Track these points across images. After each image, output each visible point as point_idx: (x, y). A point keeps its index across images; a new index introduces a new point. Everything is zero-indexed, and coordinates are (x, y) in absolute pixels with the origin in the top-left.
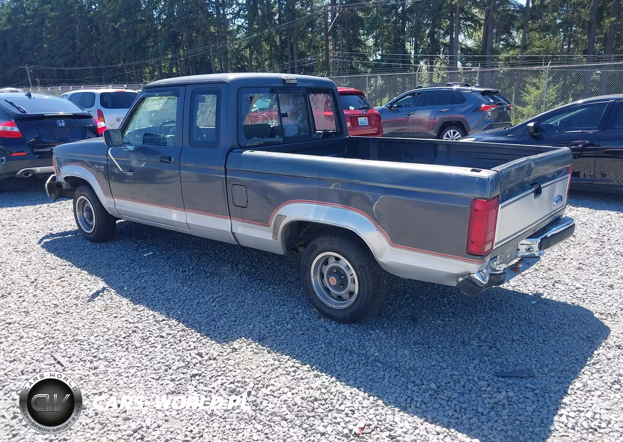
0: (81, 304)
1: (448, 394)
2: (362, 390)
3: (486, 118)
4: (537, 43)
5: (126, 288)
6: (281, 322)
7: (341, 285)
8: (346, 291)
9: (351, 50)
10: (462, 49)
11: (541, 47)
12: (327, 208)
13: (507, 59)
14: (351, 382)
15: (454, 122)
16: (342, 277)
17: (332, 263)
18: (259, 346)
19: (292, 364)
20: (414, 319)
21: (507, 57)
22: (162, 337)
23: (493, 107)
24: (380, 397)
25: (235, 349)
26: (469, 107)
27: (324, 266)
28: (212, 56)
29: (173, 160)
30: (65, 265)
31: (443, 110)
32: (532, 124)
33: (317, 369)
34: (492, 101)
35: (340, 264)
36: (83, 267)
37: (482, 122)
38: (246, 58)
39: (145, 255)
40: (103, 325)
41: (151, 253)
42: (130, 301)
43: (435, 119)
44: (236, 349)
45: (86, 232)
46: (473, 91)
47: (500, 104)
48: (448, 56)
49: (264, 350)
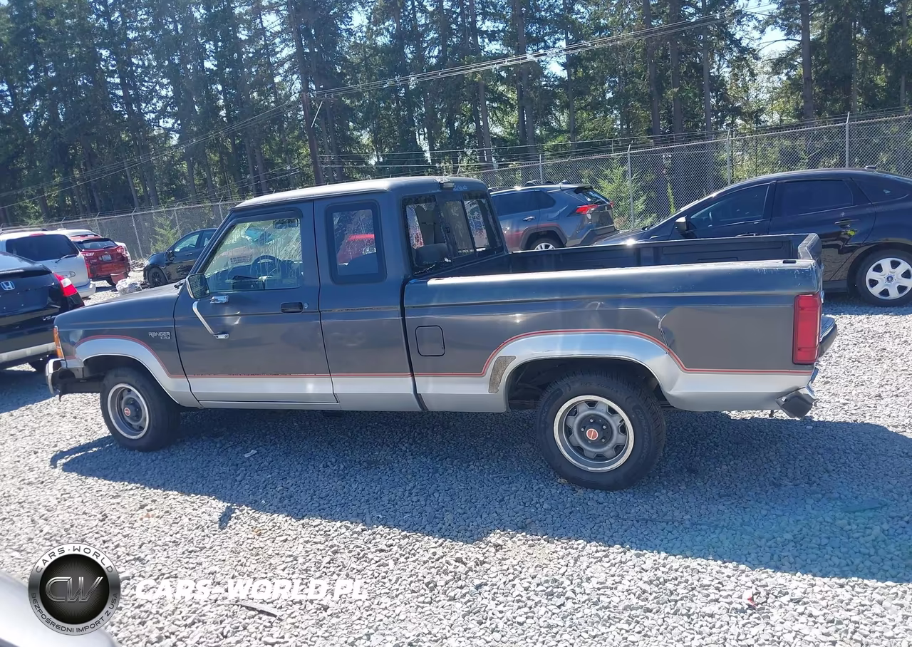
0: (214, 535)
1: (816, 541)
2: (711, 558)
3: (586, 222)
4: (588, 125)
5: (263, 502)
6: (529, 503)
7: (602, 438)
8: (610, 445)
9: (339, 152)
10: (493, 139)
11: (594, 129)
12: (581, 335)
13: (555, 148)
14: (688, 553)
15: (543, 233)
16: (604, 427)
17: (584, 411)
18: (528, 536)
19: (594, 549)
20: (692, 471)
21: (554, 146)
22: (382, 551)
23: (592, 207)
24: (739, 562)
25: (499, 545)
26: (561, 210)
27: (571, 418)
28: (128, 175)
29: (306, 306)
30: (131, 489)
31: (526, 219)
32: (682, 220)
33: (631, 548)
34: (589, 200)
35: (597, 411)
36: (165, 485)
37: (582, 229)
38: (183, 174)
39: (246, 456)
40: (278, 554)
41: (253, 452)
42: (287, 516)
43: (518, 231)
44: (502, 546)
45: (132, 439)
46: (563, 190)
47: (599, 202)
48: (477, 150)
49: (539, 540)
